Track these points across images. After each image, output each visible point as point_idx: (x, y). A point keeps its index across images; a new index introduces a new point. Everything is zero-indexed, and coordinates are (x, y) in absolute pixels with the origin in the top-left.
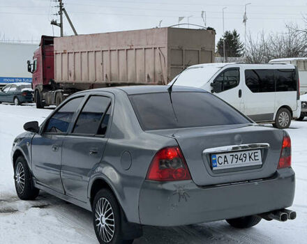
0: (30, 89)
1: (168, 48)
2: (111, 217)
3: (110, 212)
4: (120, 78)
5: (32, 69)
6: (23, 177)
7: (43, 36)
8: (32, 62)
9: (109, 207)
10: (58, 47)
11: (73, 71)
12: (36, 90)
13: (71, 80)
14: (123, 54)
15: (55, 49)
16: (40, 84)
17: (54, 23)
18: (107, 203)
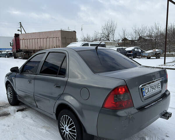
0: (11, 52)
1: (61, 37)
2: (74, 129)
3: (73, 125)
4: (44, 48)
5: (12, 45)
6: (11, 95)
7: (15, 34)
8: (12, 43)
9: (71, 122)
10: (21, 37)
11: (27, 45)
12: (13, 52)
13: (26, 48)
14: (45, 39)
15: (20, 38)
16: (15, 50)
17: (18, 30)
18: (70, 119)
